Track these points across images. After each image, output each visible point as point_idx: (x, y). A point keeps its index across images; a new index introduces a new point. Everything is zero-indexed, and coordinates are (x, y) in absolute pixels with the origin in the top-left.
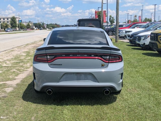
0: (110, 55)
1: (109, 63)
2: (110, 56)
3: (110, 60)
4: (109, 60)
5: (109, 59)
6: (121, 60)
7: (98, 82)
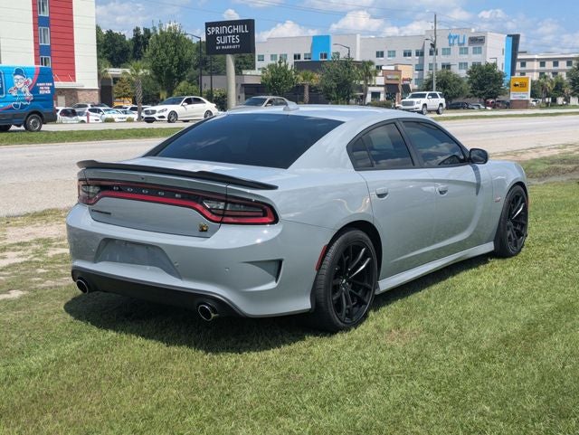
0: (227, 199)
1: (221, 222)
2: (227, 202)
3: (227, 213)
4: (223, 215)
5: (224, 210)
6: (270, 217)
7: (180, 276)
